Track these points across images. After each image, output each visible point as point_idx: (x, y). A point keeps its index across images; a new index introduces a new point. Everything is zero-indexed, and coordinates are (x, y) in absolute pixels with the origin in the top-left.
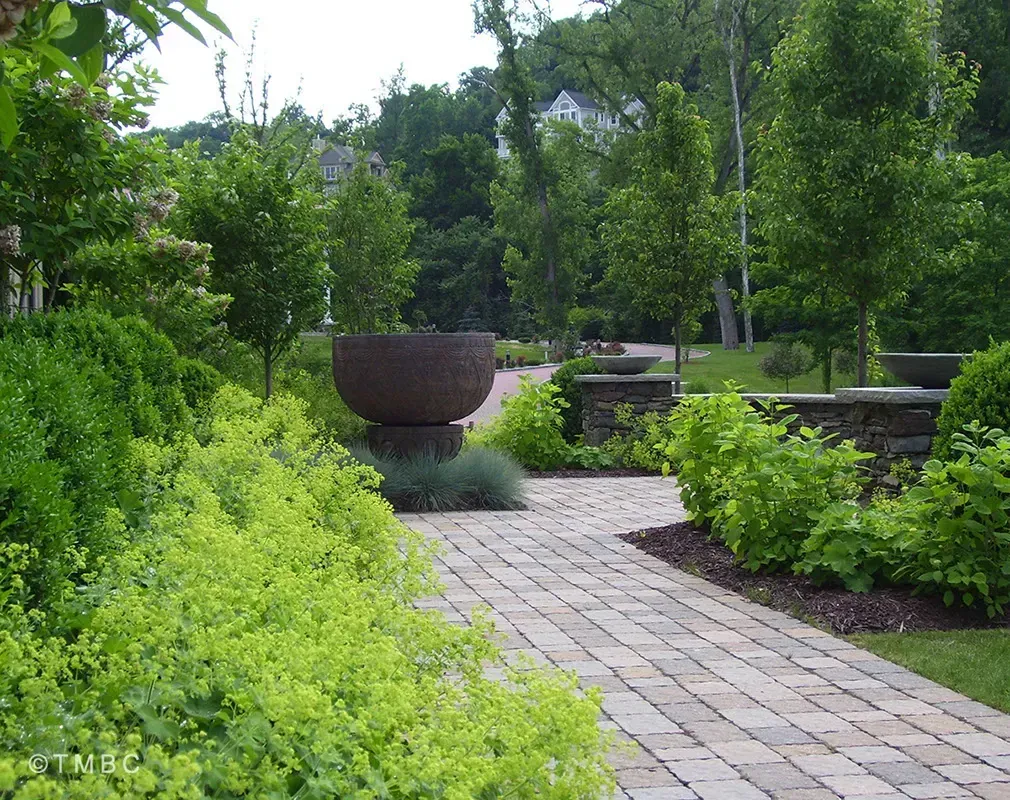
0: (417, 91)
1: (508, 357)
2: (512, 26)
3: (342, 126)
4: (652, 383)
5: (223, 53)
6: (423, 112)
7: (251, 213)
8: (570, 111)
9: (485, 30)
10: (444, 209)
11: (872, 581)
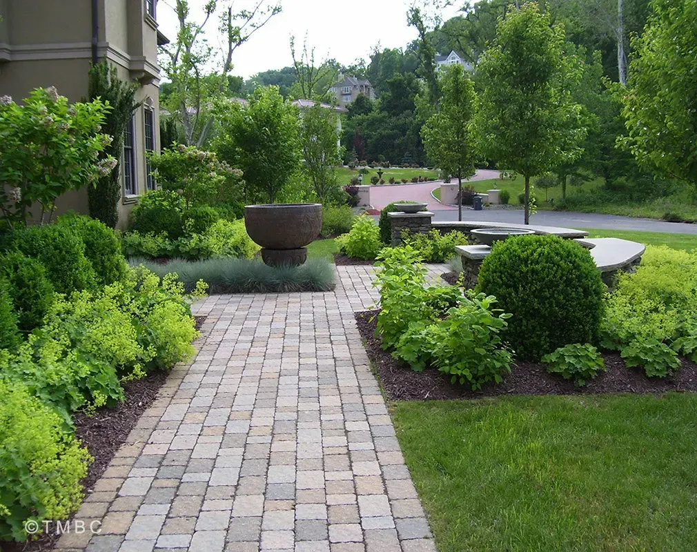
0: (387, 51)
1: (420, 177)
2: (423, 23)
3: (352, 69)
4: (422, 218)
5: (293, 37)
6: (389, 61)
7: (260, 127)
8: (456, 60)
9: (412, 25)
10: (395, 107)
11: (424, 365)
